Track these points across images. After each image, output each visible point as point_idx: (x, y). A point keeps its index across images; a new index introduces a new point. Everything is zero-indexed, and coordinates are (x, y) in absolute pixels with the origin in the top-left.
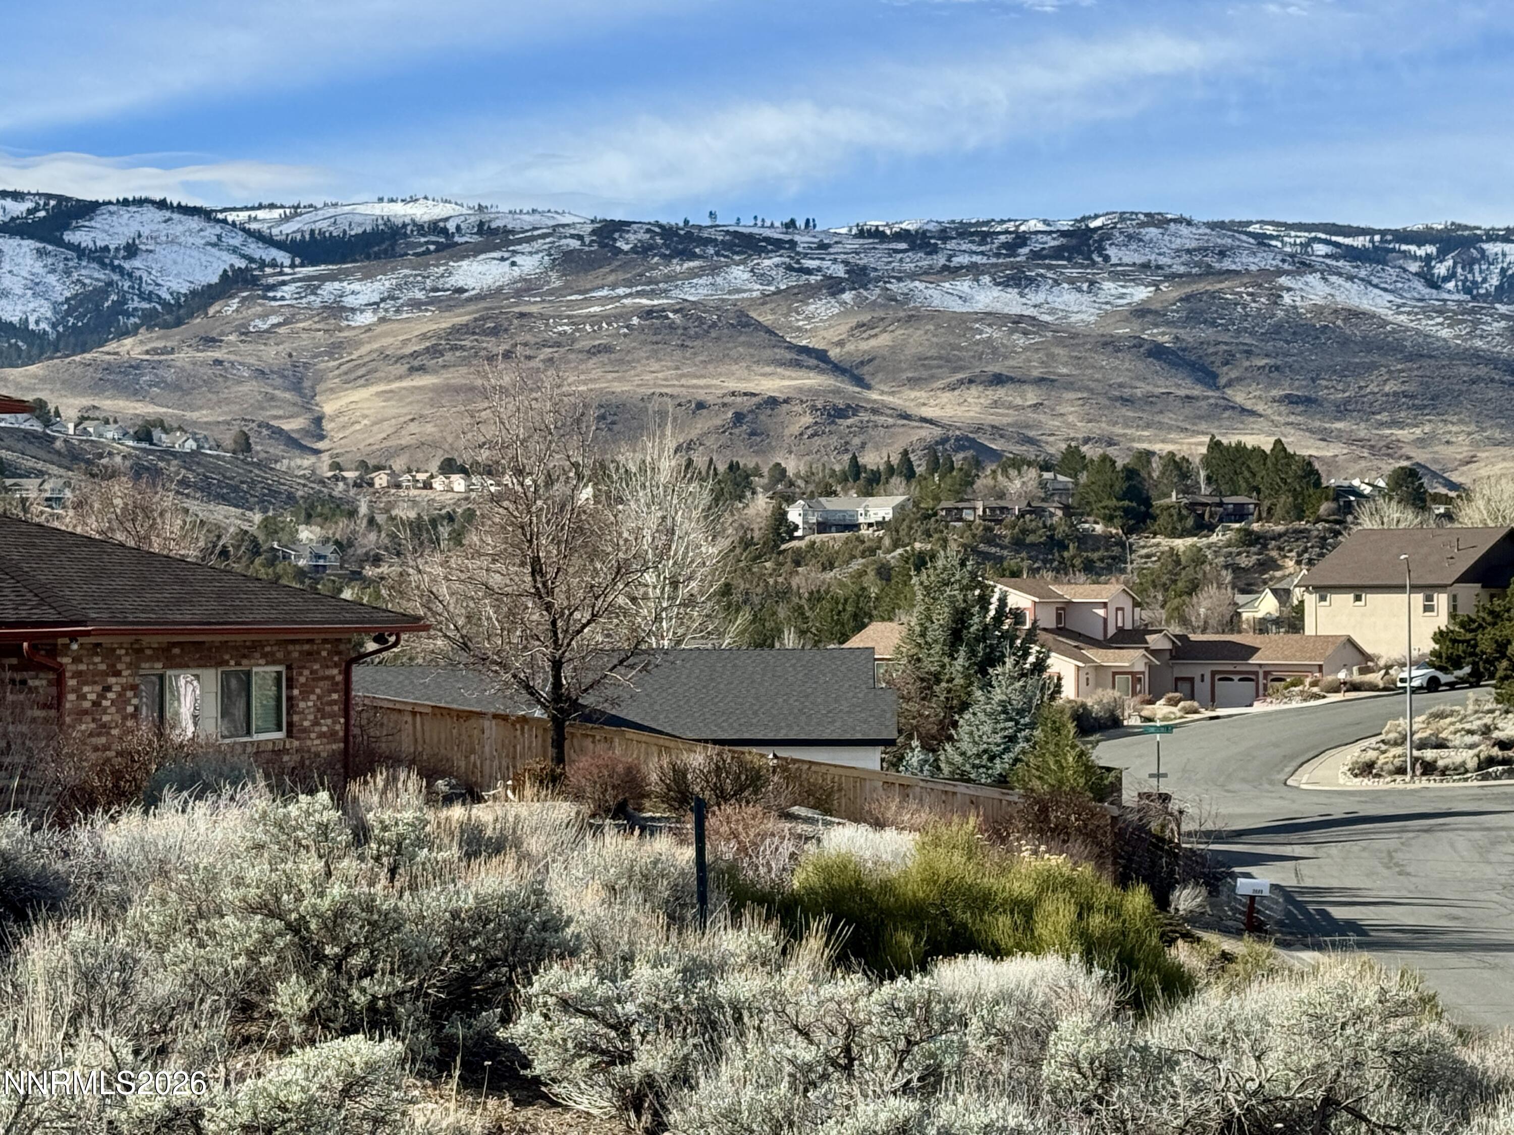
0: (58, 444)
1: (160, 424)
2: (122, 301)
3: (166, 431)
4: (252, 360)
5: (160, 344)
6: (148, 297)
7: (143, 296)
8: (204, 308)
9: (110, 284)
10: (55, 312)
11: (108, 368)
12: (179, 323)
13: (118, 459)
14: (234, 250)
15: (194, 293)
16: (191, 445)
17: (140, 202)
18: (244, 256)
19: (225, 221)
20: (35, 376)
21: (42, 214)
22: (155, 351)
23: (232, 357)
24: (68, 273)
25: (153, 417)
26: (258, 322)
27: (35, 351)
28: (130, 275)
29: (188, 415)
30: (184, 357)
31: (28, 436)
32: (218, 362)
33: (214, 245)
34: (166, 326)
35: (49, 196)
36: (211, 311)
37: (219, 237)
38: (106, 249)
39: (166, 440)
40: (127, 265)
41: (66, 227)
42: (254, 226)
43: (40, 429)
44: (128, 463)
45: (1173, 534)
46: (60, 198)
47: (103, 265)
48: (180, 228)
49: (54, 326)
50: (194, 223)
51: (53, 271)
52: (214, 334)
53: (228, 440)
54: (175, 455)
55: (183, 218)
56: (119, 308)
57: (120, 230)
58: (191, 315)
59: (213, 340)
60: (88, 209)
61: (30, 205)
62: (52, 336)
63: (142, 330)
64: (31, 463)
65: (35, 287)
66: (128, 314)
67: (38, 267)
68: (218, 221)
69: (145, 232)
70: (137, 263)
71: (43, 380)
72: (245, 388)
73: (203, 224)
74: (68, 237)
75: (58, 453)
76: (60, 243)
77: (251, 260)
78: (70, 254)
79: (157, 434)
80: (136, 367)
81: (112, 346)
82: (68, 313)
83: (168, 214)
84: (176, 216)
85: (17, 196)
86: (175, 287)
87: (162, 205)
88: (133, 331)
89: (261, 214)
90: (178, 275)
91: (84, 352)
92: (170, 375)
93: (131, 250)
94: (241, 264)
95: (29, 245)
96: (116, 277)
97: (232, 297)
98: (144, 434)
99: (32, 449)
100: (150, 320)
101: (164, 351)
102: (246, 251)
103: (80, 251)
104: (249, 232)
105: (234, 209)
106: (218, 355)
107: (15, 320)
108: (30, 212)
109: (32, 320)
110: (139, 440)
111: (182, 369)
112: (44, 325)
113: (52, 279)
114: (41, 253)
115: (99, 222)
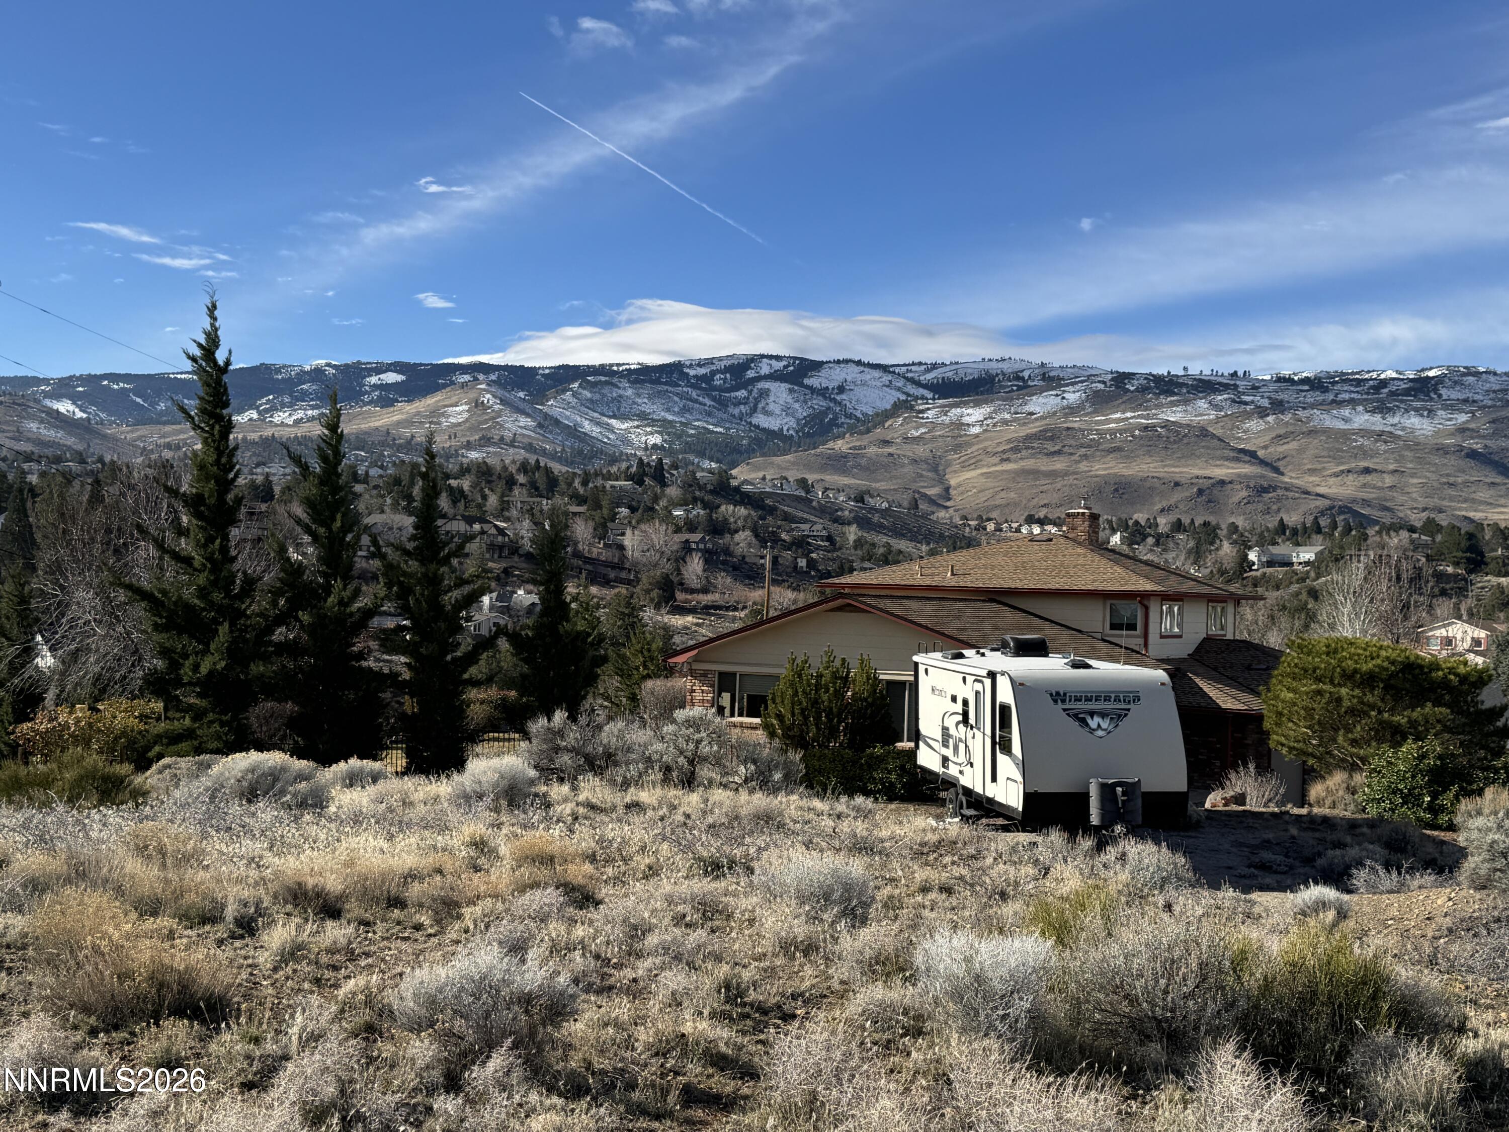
0: (814, 504)
1: (868, 492)
2: (835, 418)
3: (872, 497)
4: (910, 454)
5: (858, 444)
6: (850, 416)
7: (846, 416)
8: (882, 423)
9: (829, 408)
10: (798, 424)
11: (829, 458)
12: (868, 431)
13: (847, 513)
14: (899, 389)
15: (877, 414)
16: (885, 505)
17: (847, 361)
18: (904, 393)
19: (894, 372)
20: (789, 461)
21: (791, 368)
22: (854, 448)
23: (899, 452)
24: (805, 402)
25: (864, 489)
26: (913, 432)
27: (787, 447)
28: (840, 403)
29: (874, 485)
30: (872, 450)
31: (798, 499)
32: (891, 455)
33: (887, 386)
34: (861, 433)
35: (795, 358)
36: (887, 425)
37: (890, 381)
38: (827, 388)
39: (872, 502)
40: (838, 398)
41: (805, 376)
42: (910, 375)
43: (803, 494)
44: (852, 515)
45: (1499, 575)
46: (802, 360)
47: (825, 398)
48: (868, 377)
49: (797, 432)
50: (876, 374)
51: (797, 401)
52: (888, 438)
53: (905, 504)
54: (877, 510)
55: (871, 371)
56: (834, 423)
57: (834, 377)
58: (875, 427)
59: (888, 442)
60: (817, 365)
61: (784, 363)
62: (796, 439)
63: (847, 435)
64: (800, 514)
65: (787, 410)
66: (838, 426)
67: (789, 399)
68: (890, 372)
69: (849, 379)
70: (844, 396)
71: (793, 464)
72: (906, 470)
73: (881, 374)
74: (806, 381)
75: (814, 508)
76: (802, 385)
77: (908, 395)
78: (807, 391)
79: (867, 498)
80: (845, 457)
81: (831, 444)
82: (805, 425)
83: (862, 368)
84: (866, 370)
85: (778, 358)
86: (864, 410)
87: (859, 363)
88: (841, 436)
89: (913, 368)
90: (866, 403)
91: (815, 448)
92: (863, 462)
93: (841, 389)
94: (903, 397)
95: (785, 386)
96: (832, 405)
97: (899, 417)
98: (860, 499)
99: (800, 506)
100: (852, 430)
101: (860, 448)
102: (905, 390)
103: (811, 388)
104: (907, 379)
105: (898, 365)
106: (891, 450)
107: (776, 429)
108: (785, 367)
109: (785, 429)
110: (857, 501)
111: (870, 459)
112: (791, 432)
113: (797, 406)
114: (791, 391)
115: (824, 373)
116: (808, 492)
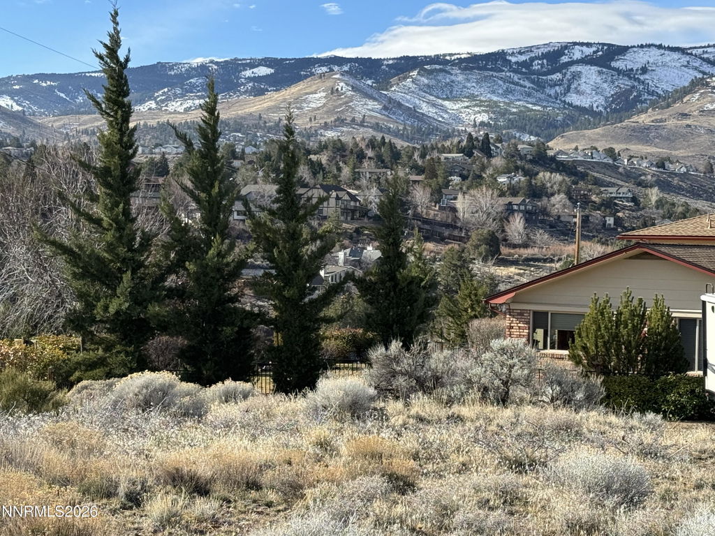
0: (621, 170)
1: (668, 159)
2: (640, 95)
3: (671, 163)
4: (705, 125)
5: (659, 117)
6: (652, 93)
7: (649, 93)
8: (681, 98)
9: (633, 87)
10: (606, 101)
11: (634, 130)
12: (668, 106)
13: (649, 177)
14: (696, 68)
15: (676, 91)
16: (683, 170)
17: (649, 46)
18: (700, 72)
19: (691, 54)
20: (598, 134)
21: (600, 53)
22: (656, 121)
23: (695, 123)
24: (613, 82)
25: (665, 156)
26: (709, 105)
27: (597, 121)
28: (643, 82)
29: (673, 153)
30: (671, 123)
31: (606, 165)
32: (688, 126)
33: (686, 66)
34: (662, 108)
35: (604, 44)
36: (685, 100)
37: (688, 62)
38: (632, 70)
39: (671, 167)
40: (642, 78)
41: (613, 59)
42: (705, 56)
43: (611, 162)
44: (654, 179)
46: (609, 45)
47: (630, 78)
48: (669, 58)
49: (605, 108)
50: (676, 55)
51: (606, 82)
52: (686, 112)
53: (702, 168)
54: (675, 174)
55: (670, 53)
56: (638, 99)
57: (638, 60)
58: (674, 102)
59: (686, 115)
60: (622, 50)
61: (594, 49)
62: (605, 114)
63: (650, 110)
64: (608, 179)
65: (597, 90)
66: (642, 102)
67: (599, 80)
68: (688, 54)
69: (651, 60)
70: (647, 76)
71: (603, 136)
72: (702, 139)
73: (680, 56)
74: (613, 64)
75: (621, 174)
76: (609, 67)
77: (704, 73)
78: (614, 73)
79: (667, 164)
80: (648, 129)
81: (635, 118)
82: (613, 102)
83: (663, 51)
84: (666, 52)
85: (588, 45)
86: (665, 87)
87: (660, 47)
88: (644, 111)
89: (709, 50)
90: (667, 82)
91: (621, 122)
92: (664, 133)
93: (644, 70)
94: (700, 76)
95: (595, 69)
96: (636, 84)
97: (695, 92)
98: (661, 165)
99: (609, 172)
100: (654, 105)
101: (661, 121)
102: (702, 69)
103: (619, 71)
104: (703, 59)
105: (695, 48)
106: (688, 122)
107: (587, 106)
108: (594, 52)
109: (595, 106)
110: (658, 167)
111: (671, 130)
112: (600, 108)
113: (605, 85)
114: (600, 73)
115: (628, 56)
116: (615, 160)
